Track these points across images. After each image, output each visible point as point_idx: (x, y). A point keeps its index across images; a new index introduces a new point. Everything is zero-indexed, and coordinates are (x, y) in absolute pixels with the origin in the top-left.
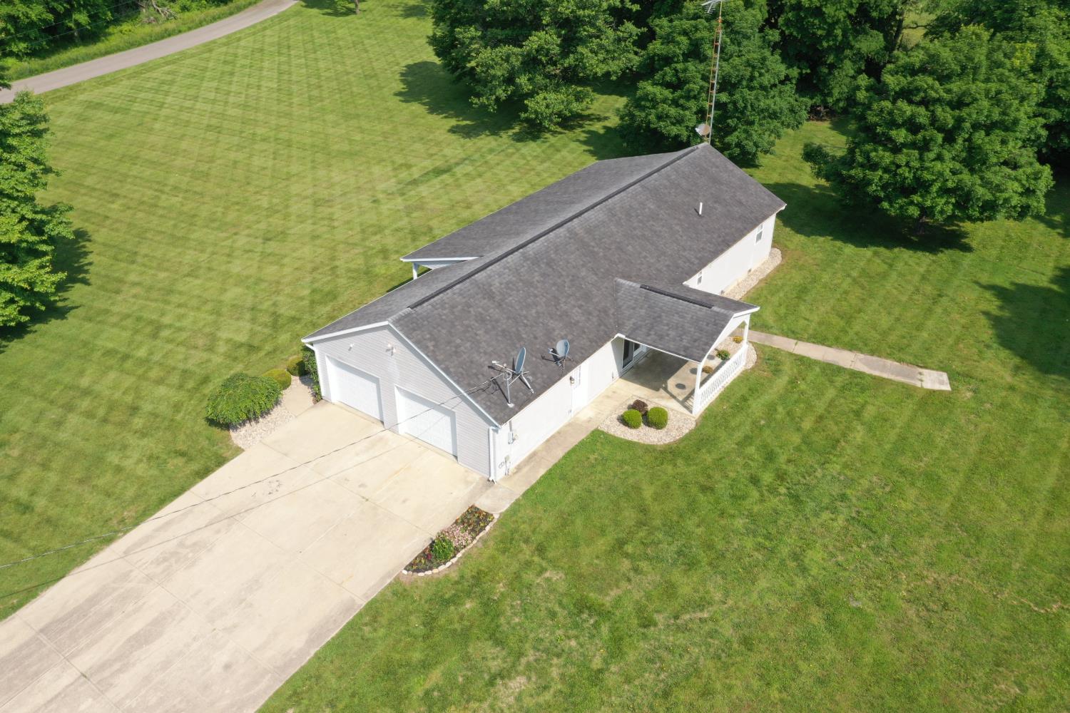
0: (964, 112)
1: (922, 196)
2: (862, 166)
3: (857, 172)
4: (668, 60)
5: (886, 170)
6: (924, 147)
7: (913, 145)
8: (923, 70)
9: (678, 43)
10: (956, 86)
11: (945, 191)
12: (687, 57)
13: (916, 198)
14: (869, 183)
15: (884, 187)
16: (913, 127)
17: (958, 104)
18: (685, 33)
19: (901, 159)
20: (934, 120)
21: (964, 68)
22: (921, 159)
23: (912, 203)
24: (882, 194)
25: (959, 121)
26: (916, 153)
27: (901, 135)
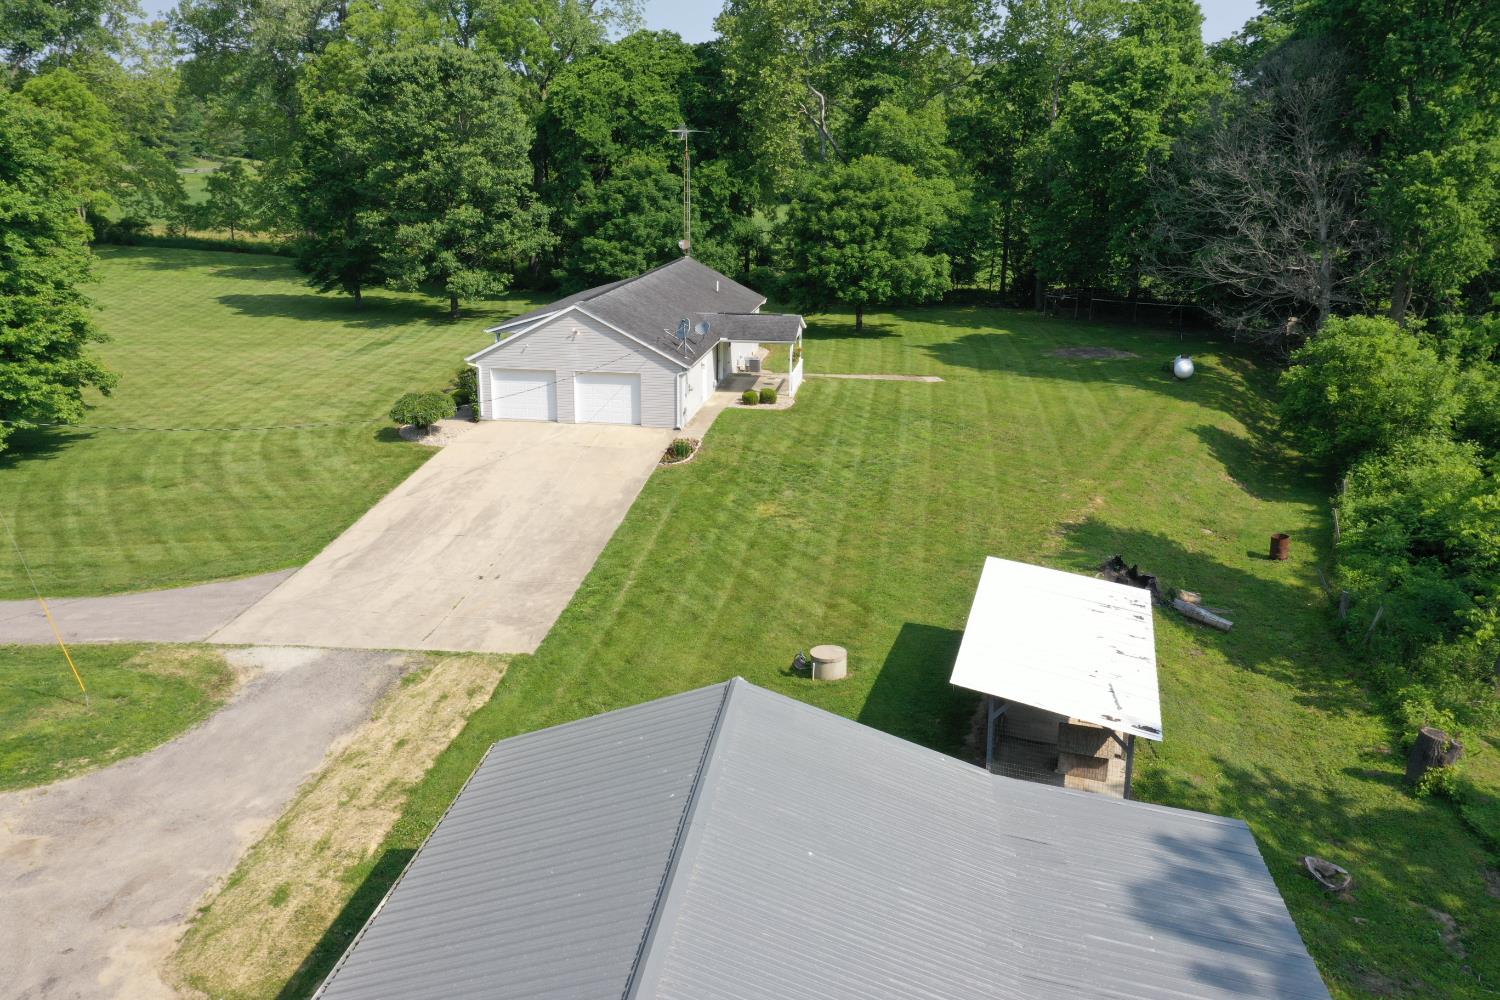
0: (885, 211)
1: (867, 281)
2: (816, 265)
3: (814, 271)
4: (608, 216)
5: (837, 263)
6: (861, 242)
7: (852, 241)
8: (846, 185)
9: (616, 200)
10: (873, 194)
11: (884, 276)
12: (624, 213)
13: (863, 283)
14: (827, 275)
15: (837, 278)
16: (848, 226)
17: (877, 207)
18: (620, 191)
19: (848, 251)
20: (863, 222)
21: (873, 182)
22: (861, 251)
23: (861, 288)
24: (837, 286)
25: (883, 217)
26: (855, 246)
27: (842, 235)
